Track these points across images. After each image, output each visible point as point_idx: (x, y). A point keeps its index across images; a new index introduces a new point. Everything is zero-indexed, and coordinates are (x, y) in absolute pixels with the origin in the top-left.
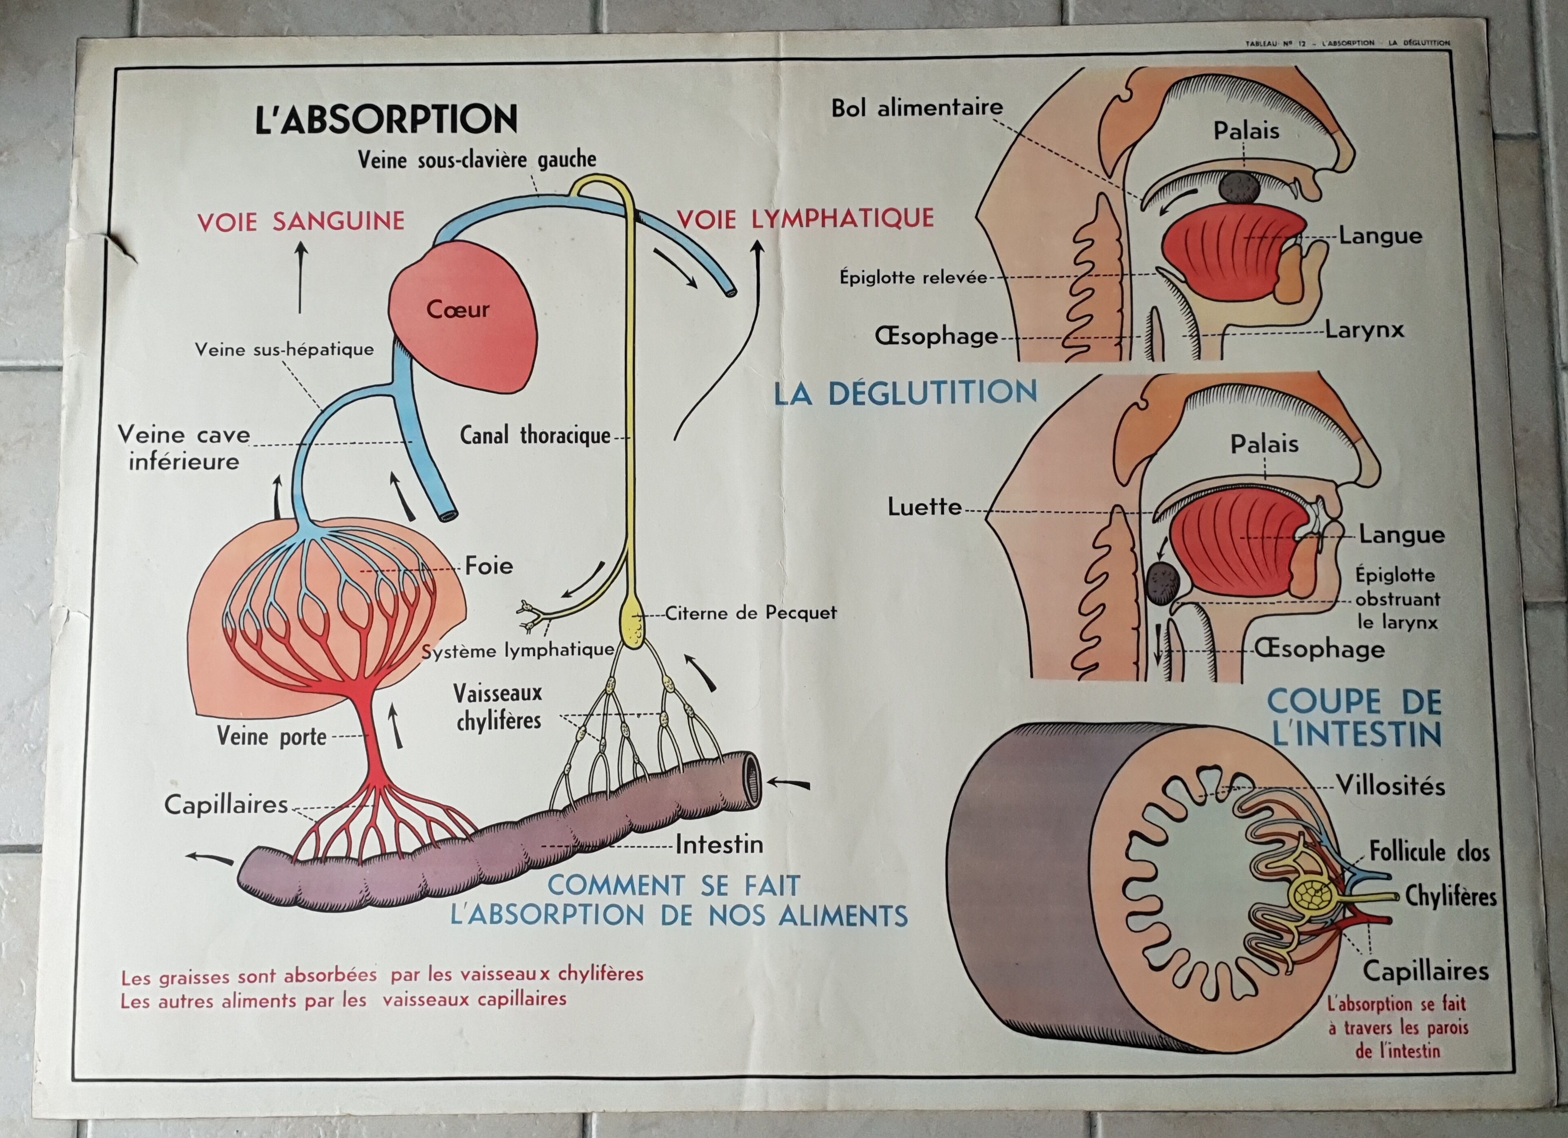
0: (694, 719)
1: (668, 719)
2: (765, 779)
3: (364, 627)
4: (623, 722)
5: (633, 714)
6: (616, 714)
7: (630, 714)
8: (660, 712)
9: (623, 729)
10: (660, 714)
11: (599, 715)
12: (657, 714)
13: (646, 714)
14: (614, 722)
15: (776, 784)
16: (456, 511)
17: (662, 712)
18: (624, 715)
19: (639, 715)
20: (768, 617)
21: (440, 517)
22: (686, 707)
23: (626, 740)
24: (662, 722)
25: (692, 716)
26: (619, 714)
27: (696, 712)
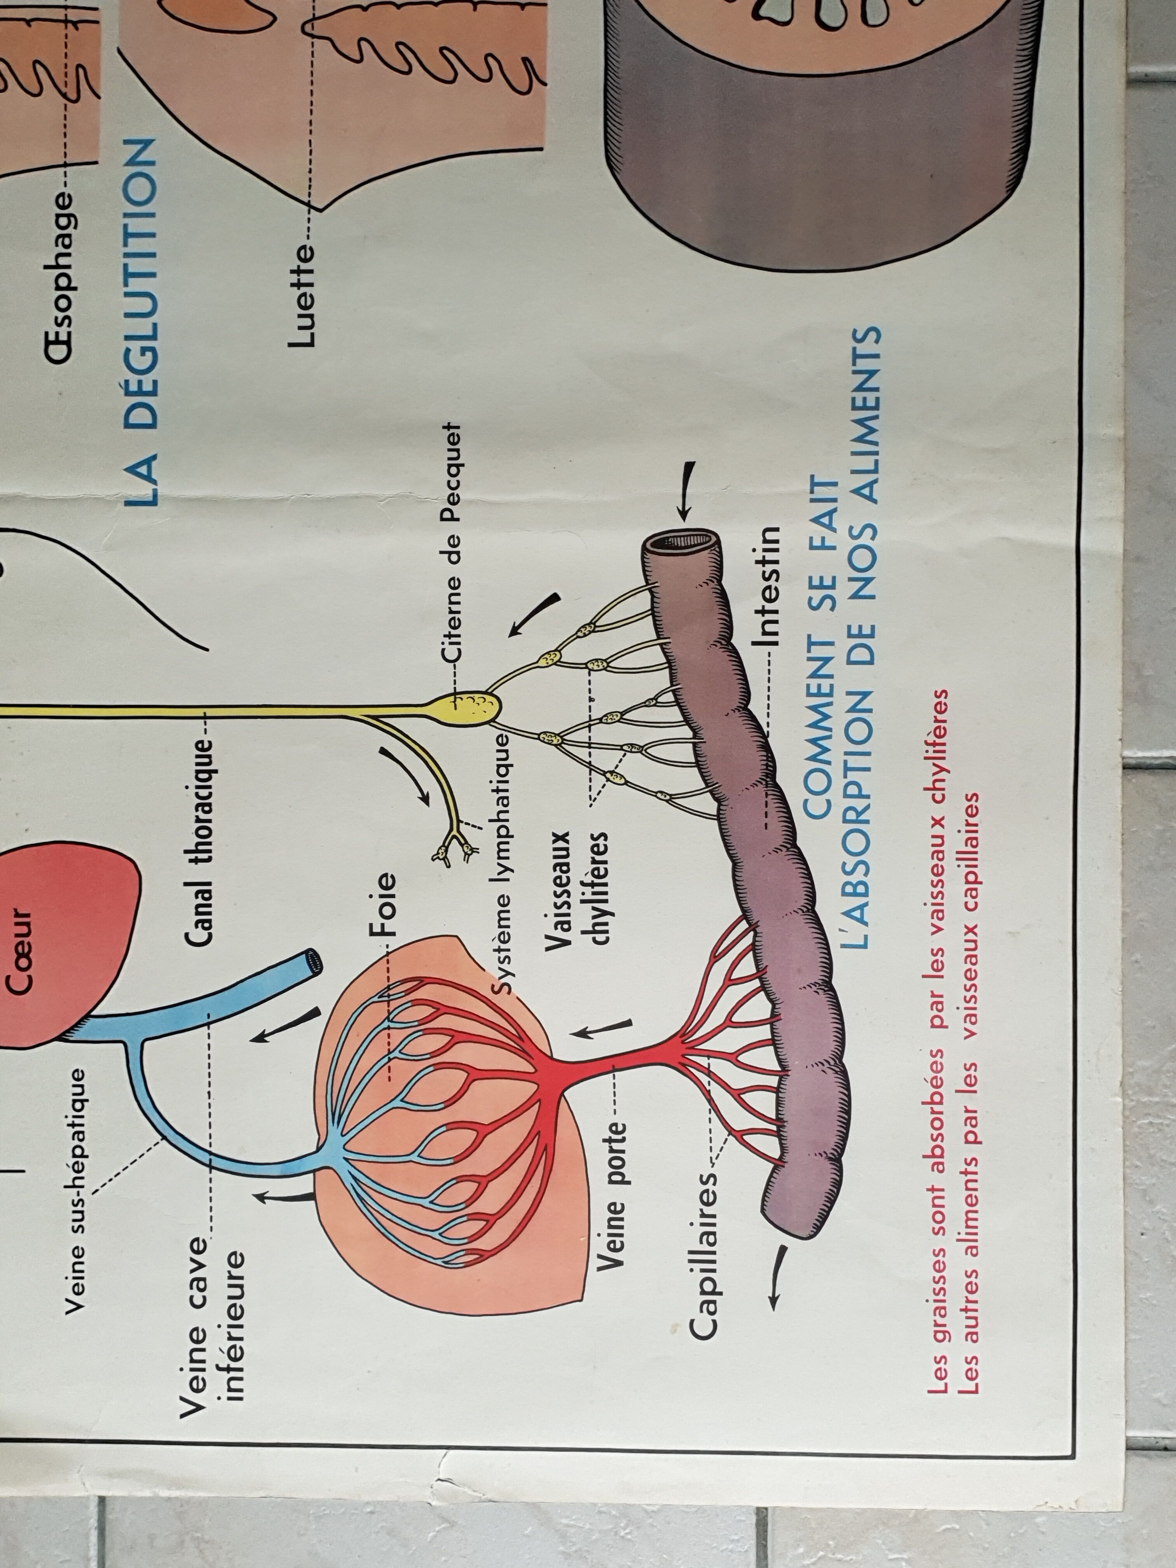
0: (597, 624)
1: (597, 660)
2: (680, 524)
3: (466, 1074)
4: (600, 719)
5: (590, 707)
6: (590, 731)
7: (590, 711)
8: (587, 670)
9: (609, 721)
10: (590, 670)
11: (590, 754)
12: (590, 675)
13: (590, 690)
14: (600, 733)
15: (687, 508)
16: (306, 952)
17: (587, 668)
18: (590, 720)
19: (591, 700)
20: (458, 520)
21: (315, 974)
22: (580, 634)
23: (624, 717)
24: (601, 667)
25: (592, 627)
26: (589, 726)
27: (588, 621)
